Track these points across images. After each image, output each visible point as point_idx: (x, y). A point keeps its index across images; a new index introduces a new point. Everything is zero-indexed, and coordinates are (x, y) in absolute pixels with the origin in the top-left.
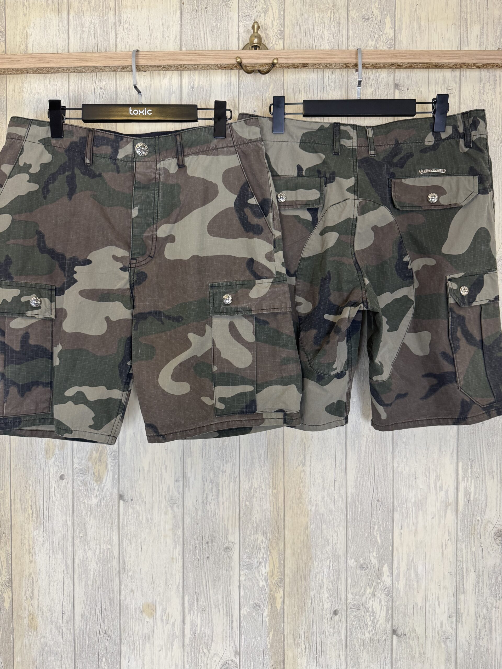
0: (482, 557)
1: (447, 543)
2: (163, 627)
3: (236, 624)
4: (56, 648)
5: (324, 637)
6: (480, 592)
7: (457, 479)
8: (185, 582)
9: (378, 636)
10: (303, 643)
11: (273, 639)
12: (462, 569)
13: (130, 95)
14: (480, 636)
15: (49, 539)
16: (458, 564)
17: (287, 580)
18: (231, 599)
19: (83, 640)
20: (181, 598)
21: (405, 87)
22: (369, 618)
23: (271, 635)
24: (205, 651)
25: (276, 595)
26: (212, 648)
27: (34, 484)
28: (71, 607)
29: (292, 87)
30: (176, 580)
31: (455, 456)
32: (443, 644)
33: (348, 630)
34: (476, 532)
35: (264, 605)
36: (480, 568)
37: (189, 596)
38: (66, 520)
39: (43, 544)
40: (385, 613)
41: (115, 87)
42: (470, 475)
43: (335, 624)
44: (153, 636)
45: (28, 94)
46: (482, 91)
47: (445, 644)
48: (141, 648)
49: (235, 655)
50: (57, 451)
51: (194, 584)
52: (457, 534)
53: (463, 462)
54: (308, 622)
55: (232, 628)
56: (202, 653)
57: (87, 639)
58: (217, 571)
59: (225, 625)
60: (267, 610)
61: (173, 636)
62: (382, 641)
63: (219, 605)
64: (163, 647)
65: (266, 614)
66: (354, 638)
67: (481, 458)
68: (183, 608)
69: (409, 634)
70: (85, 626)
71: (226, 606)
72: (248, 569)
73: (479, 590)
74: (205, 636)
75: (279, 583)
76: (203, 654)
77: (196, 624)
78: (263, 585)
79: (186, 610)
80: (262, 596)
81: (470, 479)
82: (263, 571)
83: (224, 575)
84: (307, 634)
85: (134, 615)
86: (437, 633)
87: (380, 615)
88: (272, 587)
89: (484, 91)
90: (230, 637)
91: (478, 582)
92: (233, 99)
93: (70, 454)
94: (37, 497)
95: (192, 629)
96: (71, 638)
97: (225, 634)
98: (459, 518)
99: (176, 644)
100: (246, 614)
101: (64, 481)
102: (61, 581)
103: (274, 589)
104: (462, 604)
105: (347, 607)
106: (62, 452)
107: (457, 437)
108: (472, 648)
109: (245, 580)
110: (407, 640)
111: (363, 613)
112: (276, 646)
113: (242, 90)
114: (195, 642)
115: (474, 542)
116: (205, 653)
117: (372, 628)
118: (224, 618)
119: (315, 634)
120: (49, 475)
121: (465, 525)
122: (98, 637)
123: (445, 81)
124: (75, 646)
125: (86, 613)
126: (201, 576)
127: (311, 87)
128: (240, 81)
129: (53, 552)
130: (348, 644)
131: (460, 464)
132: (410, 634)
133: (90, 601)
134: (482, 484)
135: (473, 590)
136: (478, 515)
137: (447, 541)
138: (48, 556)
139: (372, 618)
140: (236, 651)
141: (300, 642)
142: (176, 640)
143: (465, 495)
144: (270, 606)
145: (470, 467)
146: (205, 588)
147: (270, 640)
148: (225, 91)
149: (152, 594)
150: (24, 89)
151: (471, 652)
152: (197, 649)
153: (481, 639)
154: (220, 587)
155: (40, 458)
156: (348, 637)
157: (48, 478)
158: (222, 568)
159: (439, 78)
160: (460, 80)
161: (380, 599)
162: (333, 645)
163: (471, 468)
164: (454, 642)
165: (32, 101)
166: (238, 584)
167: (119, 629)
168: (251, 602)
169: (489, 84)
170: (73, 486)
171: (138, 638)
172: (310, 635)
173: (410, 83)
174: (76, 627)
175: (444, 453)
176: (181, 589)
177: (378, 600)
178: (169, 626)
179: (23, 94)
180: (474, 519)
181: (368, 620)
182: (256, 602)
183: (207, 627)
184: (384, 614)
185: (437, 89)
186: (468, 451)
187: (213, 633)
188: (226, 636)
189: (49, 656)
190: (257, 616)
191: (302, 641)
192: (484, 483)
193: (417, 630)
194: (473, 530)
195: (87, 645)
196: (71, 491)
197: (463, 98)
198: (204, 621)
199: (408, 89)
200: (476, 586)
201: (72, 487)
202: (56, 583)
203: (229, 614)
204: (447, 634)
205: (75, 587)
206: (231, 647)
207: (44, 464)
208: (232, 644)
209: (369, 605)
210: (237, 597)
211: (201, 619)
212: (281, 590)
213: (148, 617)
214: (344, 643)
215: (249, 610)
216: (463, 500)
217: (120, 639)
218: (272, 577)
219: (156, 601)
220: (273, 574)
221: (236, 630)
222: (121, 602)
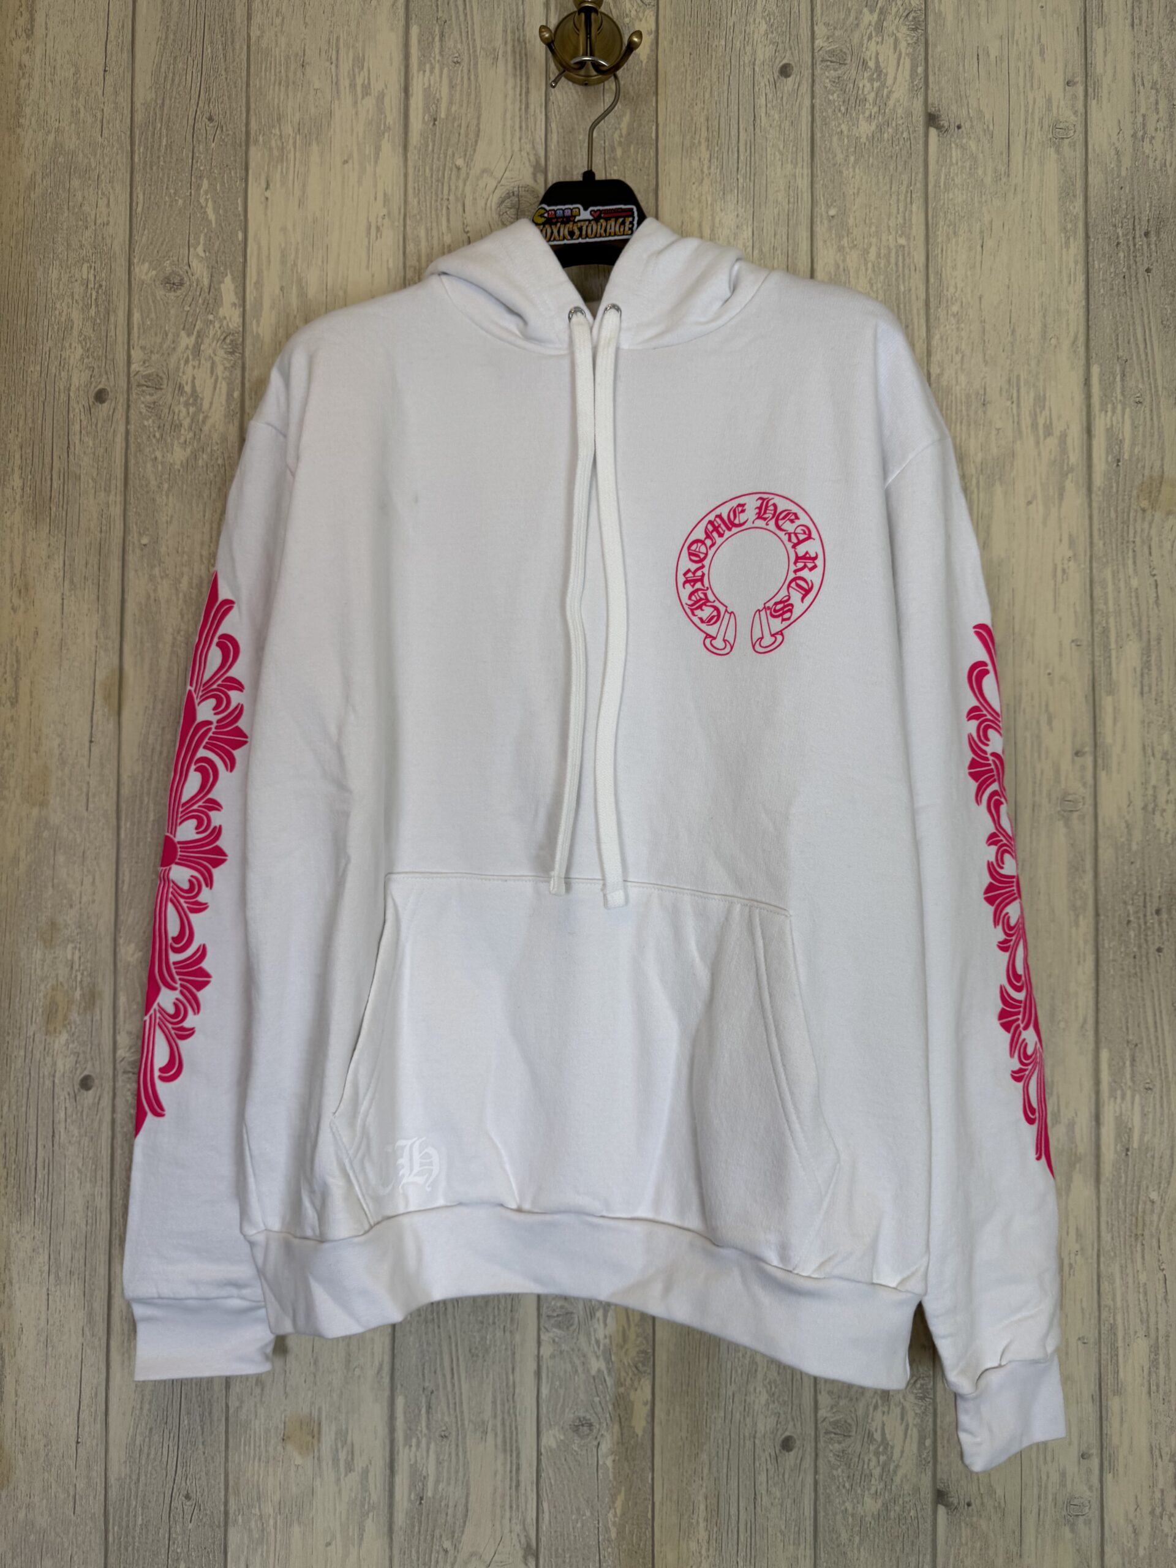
0: (1165, 1299)
1: (1072, 1261)
2: (338, 1480)
3: (528, 1474)
4: (57, 1534)
5: (758, 1509)
6: (1161, 1392)
7: (1098, 1093)
8: (397, 1361)
9: (897, 1508)
10: (702, 1524)
11: (623, 1514)
12: (1113, 1328)
13: (281, 135)
14: (1164, 1509)
15: (47, 1245)
16: (1104, 1315)
17: (662, 1357)
18: (515, 1407)
19: (128, 1515)
20: (385, 1404)
21: (952, 121)
22: (874, 1459)
23: (619, 1503)
24: (447, 1545)
25: (632, 1396)
26: (464, 1537)
27: (13, 1100)
28: (99, 1426)
29: (678, 118)
30: (373, 1354)
31: (1091, 1034)
32: (1067, 1529)
33: (821, 1490)
34: (1147, 1232)
35: (600, 1424)
36: (1160, 1326)
37: (406, 1397)
38: (93, 1195)
39: (31, 1258)
40: (915, 1447)
41: (244, 115)
42: (1129, 1083)
43: (787, 1476)
44: (311, 1504)
45: (31, 132)
46: (1140, 134)
47: (1072, 1531)
48: (279, 1537)
49: (525, 1558)
50: (74, 1016)
51: (420, 1367)
52: (1099, 1236)
53: (1110, 1050)
54: (714, 1470)
55: (518, 1485)
56: (438, 1552)
57: (140, 1510)
58: (479, 1331)
59: (499, 1477)
60: (608, 1436)
61: (363, 1505)
62: (909, 1521)
63: (483, 1422)
64: (338, 1536)
65: (604, 1448)
66: (835, 1514)
67: (1157, 1039)
68: (392, 1430)
69: (978, 1502)
70: (134, 1477)
71: (503, 1424)
72: (560, 1328)
73: (1158, 1386)
74: (447, 1506)
75: (640, 1365)
76: (442, 1554)
77: (424, 1473)
78: (599, 1371)
79: (400, 1435)
80: (597, 1399)
81: (1129, 1093)
82: (601, 1334)
83: (498, 1343)
84: (714, 1501)
85: (263, 1448)
86: (1050, 1497)
87: (902, 1452)
88: (623, 1374)
89: (1145, 133)
90: (511, 1507)
91: (1154, 1363)
92: (534, 148)
93: (107, 1023)
94: (21, 1135)
95: (412, 1486)
96: (98, 1508)
97: (499, 1501)
98: (1103, 1196)
99: (370, 1525)
100: (553, 1444)
101: (91, 1092)
102: (76, 1356)
103: (628, 1382)
104: (1115, 1423)
105: (816, 1428)
106: (89, 1018)
107: (1093, 984)
108: (1144, 1541)
109: (553, 1356)
110: (975, 1519)
111: (859, 1445)
112: (631, 1533)
113: (554, 125)
114: (420, 1523)
115: (1143, 1257)
116: (446, 1551)
117: (882, 1485)
118: (496, 1460)
119: (734, 1499)
120: (54, 1076)
121: (1119, 1212)
122: (167, 1506)
123: (1049, 108)
124: (106, 1531)
125: (138, 1443)
126: (440, 1345)
127: (722, 119)
128: (550, 103)
129: (57, 1276)
130: (820, 1529)
131: (1104, 1055)
132: (982, 1504)
133: (150, 1410)
134: (1162, 1106)
135: (1142, 1385)
136: (1150, 1189)
137: (1072, 1256)
138: (44, 1290)
139: (882, 1458)
140: (529, 1545)
141: (694, 1521)
142: (371, 1514)
143: (1118, 1136)
144: (616, 1428)
145: (1128, 1063)
146: (448, 1376)
147: (615, 1516)
148: (513, 127)
149: (310, 1393)
150: (22, 120)
151: (1141, 1552)
152: (425, 1539)
153: (1165, 1518)
154: (488, 1374)
155: (31, 1033)
156: (820, 1508)
157: (50, 1085)
158: (494, 1323)
159: (1034, 102)
160: (1086, 106)
161: (903, 1408)
162: (781, 1531)
163: (1132, 1065)
164: (1095, 1524)
165: (40, 147)
166: (534, 1367)
167: (222, 1486)
168: (569, 1416)
169: (1156, 117)
170: (114, 1106)
171: (271, 1512)
172: (722, 1504)
173: (965, 112)
174: (112, 1480)
175: (1062, 1025)
176: (386, 1380)
177: (898, 1410)
178: (354, 1477)
179: (19, 130)
180: (1142, 1198)
181: (872, 1464)
182: (581, 1414)
183: (453, 1482)
184: (912, 1447)
185: (1029, 126)
186: (1124, 1021)
187: (467, 1496)
188: (502, 1507)
189: (38, 1557)
190: (584, 1452)
191: (701, 1521)
192: (1165, 1105)
193: (999, 1492)
194: (1140, 1227)
195: (138, 1529)
196: (108, 1118)
197: (1094, 150)
198: (446, 1464)
199: (959, 127)
200: (1150, 1374)
201: (110, 1109)
202: (62, 1362)
203: (510, 1447)
204: (1076, 1502)
205: (111, 1371)
206: (514, 1536)
207: (42, 1047)
208: (518, 1528)
209: (876, 1425)
210: (530, 1401)
211: (438, 1459)
212: (646, 1384)
213: (300, 1453)
214: (809, 1525)
215: (562, 1437)
216: (1112, 1147)
217: (226, 1513)
218: (622, 1347)
219: (320, 1409)
220: (625, 1339)
221: (529, 1489)
222: (231, 1411)
